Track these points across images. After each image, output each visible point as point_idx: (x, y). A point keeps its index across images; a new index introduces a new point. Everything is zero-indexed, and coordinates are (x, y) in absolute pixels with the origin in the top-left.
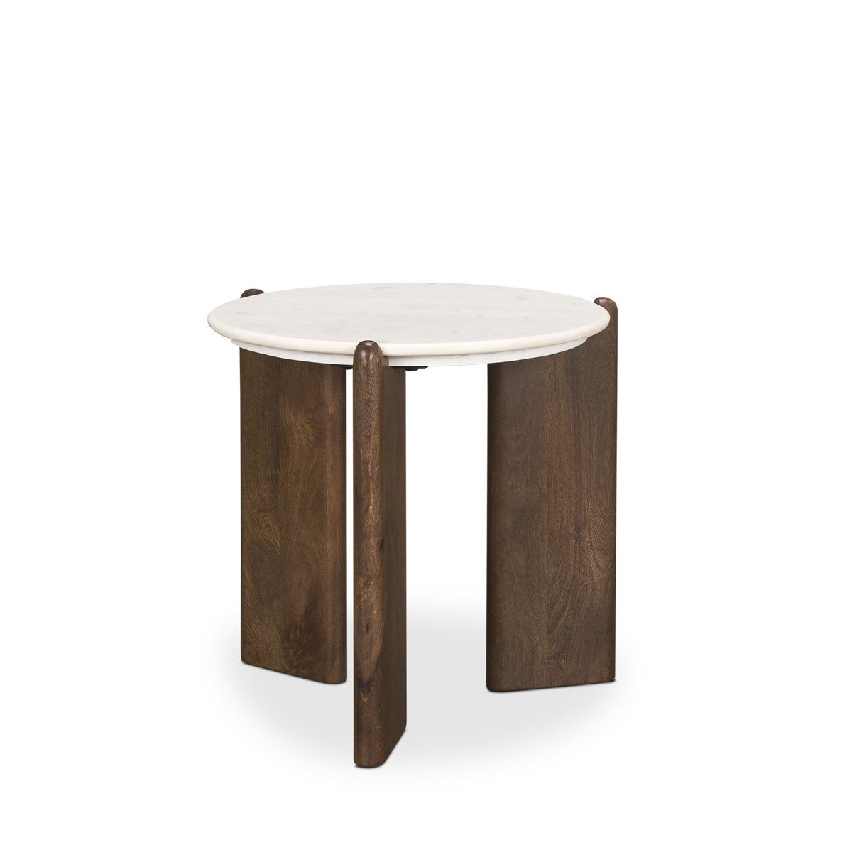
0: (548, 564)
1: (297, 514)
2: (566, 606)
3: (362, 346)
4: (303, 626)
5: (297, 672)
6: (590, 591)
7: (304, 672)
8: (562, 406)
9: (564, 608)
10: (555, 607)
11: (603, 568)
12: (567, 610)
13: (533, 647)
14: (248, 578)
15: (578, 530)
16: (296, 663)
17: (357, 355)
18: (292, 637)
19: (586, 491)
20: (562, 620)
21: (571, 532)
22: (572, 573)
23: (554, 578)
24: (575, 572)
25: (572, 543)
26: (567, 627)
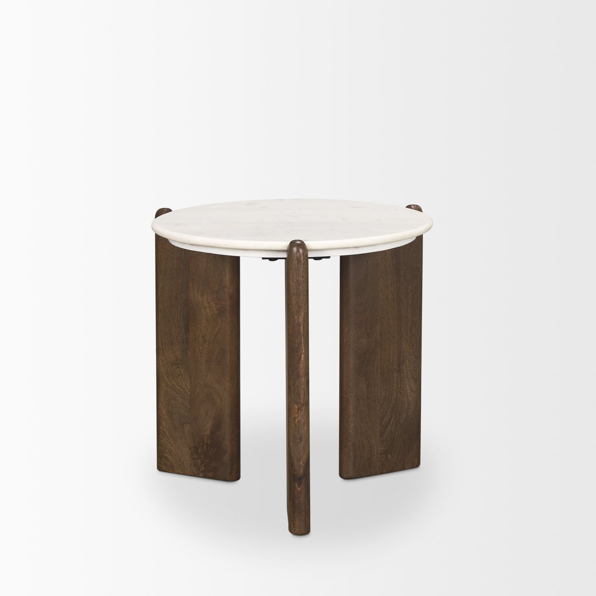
0: (380, 390)
1: (203, 365)
2: (391, 417)
3: (293, 244)
4: (209, 443)
5: (204, 475)
6: (406, 406)
7: (211, 474)
8: (390, 281)
9: (390, 419)
10: (384, 419)
11: (415, 390)
12: (392, 421)
13: (371, 447)
14: (164, 411)
15: (399, 365)
16: (203, 469)
17: (289, 251)
18: (200, 451)
19: (404, 338)
20: (389, 428)
21: (395, 367)
22: (395, 395)
23: (384, 399)
24: (397, 394)
25: (396, 375)
26: (392, 432)
